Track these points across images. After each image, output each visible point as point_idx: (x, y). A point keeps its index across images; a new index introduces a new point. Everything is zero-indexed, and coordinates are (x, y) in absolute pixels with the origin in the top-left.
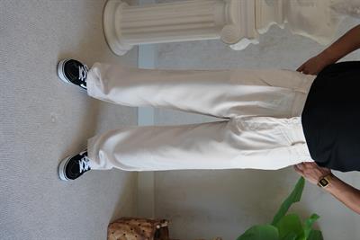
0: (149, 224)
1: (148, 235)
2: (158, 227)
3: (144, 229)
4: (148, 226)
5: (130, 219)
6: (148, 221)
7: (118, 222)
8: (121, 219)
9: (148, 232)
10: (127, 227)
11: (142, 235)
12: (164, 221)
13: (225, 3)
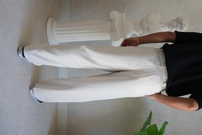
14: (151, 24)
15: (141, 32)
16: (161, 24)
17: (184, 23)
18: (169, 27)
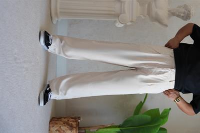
0: (73, 120)
2: (79, 121)
4: (73, 121)
5: (61, 118)
6: (72, 118)
7: (54, 120)
10: (61, 122)
11: (71, 126)
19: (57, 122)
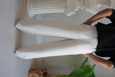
1: (42, 74)
2: (45, 71)
3: (40, 72)
5: (35, 70)
6: (41, 70)
7: (31, 71)
8: (32, 70)
9: (42, 73)
10: (35, 72)
11: (40, 74)
12: (46, 70)
13: (66, 1)
14: (90, 3)
15: (84, 7)
16: (97, 2)
17: (111, 2)
18: (101, 4)
19: (33, 71)
